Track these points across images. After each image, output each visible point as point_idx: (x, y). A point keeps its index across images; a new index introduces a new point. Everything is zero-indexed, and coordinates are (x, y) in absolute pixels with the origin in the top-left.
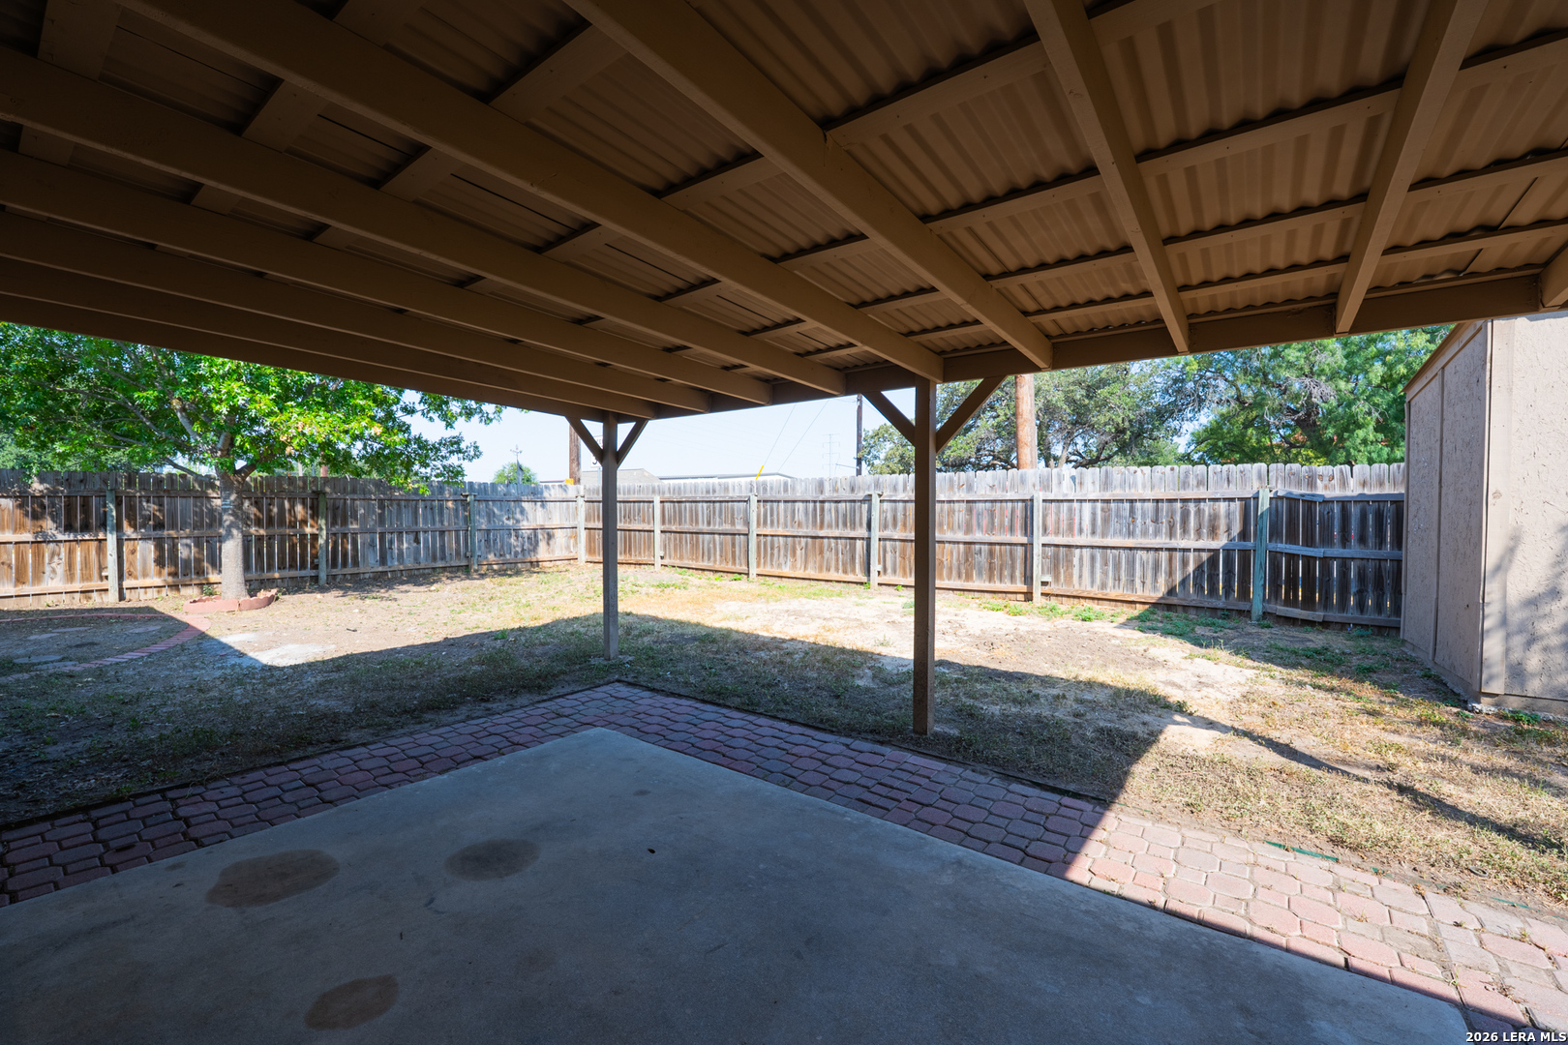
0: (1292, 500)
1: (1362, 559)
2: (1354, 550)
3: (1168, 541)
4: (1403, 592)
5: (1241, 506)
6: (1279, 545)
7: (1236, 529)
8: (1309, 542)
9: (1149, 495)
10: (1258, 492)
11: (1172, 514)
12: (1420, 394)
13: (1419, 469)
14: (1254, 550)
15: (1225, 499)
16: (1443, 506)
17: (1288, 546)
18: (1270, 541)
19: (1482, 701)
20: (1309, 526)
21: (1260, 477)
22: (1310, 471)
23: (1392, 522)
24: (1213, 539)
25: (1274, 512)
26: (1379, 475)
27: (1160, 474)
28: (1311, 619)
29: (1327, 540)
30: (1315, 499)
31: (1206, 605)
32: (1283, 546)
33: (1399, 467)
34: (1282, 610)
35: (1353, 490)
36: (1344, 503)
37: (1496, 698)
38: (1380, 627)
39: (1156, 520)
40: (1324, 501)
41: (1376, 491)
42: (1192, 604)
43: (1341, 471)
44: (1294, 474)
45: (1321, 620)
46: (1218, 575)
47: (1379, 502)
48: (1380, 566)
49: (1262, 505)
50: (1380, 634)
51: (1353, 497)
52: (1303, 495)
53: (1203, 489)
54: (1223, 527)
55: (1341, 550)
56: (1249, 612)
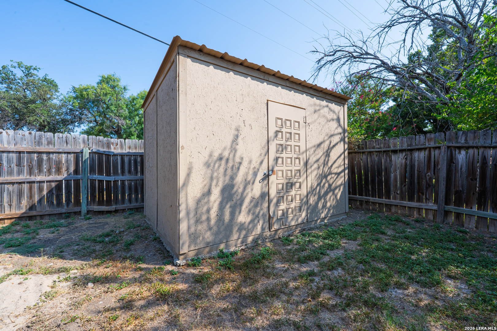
0: (100, 154)
1: (130, 180)
2: (127, 177)
3: (28, 177)
4: (144, 194)
5: (74, 156)
6: (94, 176)
7: (72, 169)
8: (108, 174)
9: (12, 148)
10: (83, 150)
11: (30, 161)
12: (148, 107)
13: (149, 140)
14: (82, 180)
15: (65, 153)
16: (158, 155)
17: (98, 176)
18: (90, 174)
19: (180, 258)
20: (108, 166)
21: (84, 142)
22: (108, 140)
23: (140, 164)
24: (59, 175)
25: (92, 160)
26: (135, 144)
27: (21, 136)
28: (110, 210)
29: (116, 173)
30: (110, 154)
31: (55, 212)
32: (96, 177)
33: (142, 141)
34: (96, 208)
35: (126, 151)
36: (122, 156)
37: (185, 255)
38: (137, 209)
39: (19, 164)
40: (114, 155)
41: (134, 151)
42: (46, 213)
43: (121, 142)
44: (100, 141)
45: (114, 210)
46: (62, 194)
47: (135, 155)
48: (136, 182)
49: (85, 156)
50: (137, 211)
51: (125, 153)
52: (104, 152)
53: (51, 146)
54: (64, 169)
55: (122, 177)
56: (80, 212)
